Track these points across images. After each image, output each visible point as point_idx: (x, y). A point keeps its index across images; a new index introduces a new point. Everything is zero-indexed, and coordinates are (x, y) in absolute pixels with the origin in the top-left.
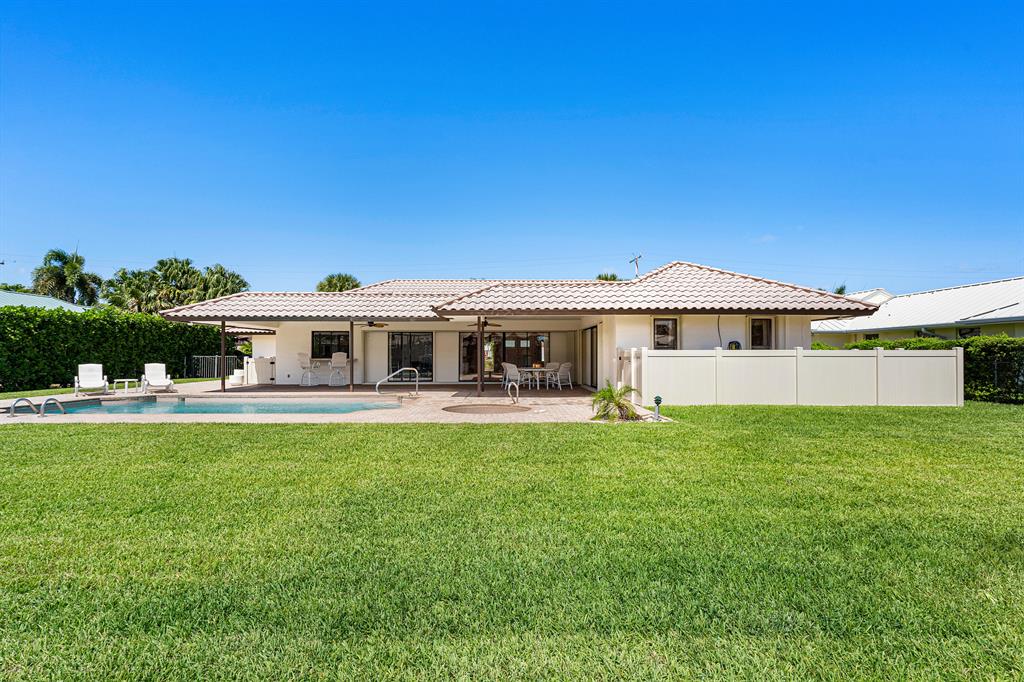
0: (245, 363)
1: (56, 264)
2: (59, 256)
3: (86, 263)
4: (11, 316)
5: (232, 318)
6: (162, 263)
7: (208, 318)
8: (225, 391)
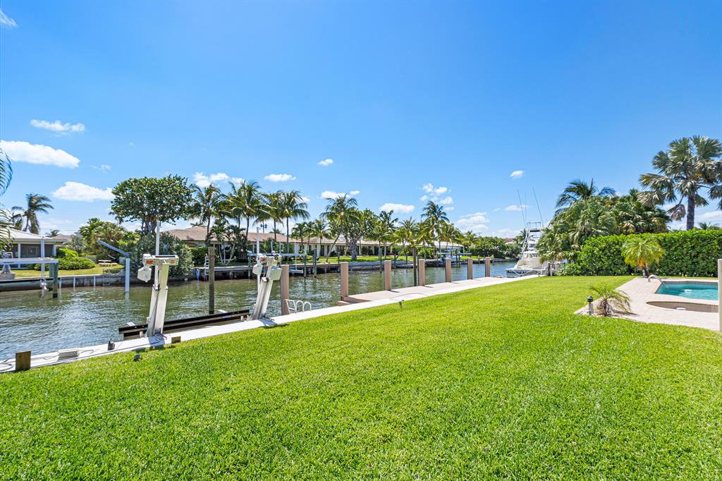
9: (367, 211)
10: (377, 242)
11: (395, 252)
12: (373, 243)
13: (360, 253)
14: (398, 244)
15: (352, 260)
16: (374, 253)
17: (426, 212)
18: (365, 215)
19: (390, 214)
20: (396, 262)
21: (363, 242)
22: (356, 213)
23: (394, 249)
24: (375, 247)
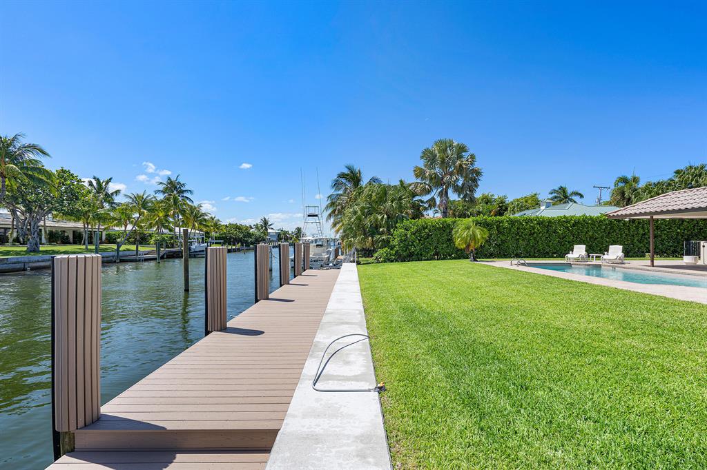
0: (701, 247)
1: (621, 185)
2: (624, 180)
3: (640, 181)
4: (559, 220)
5: (656, 213)
6: (678, 172)
7: (641, 214)
8: (653, 266)
9: (64, 171)
10: (80, 225)
11: (111, 239)
12: (71, 224)
13: (44, 241)
14: (117, 229)
15: (27, 252)
16: (71, 240)
17: (161, 187)
18: (60, 177)
19: (107, 183)
20: (121, 254)
21: (50, 222)
22: (42, 171)
23: (108, 235)
24: (74, 232)
